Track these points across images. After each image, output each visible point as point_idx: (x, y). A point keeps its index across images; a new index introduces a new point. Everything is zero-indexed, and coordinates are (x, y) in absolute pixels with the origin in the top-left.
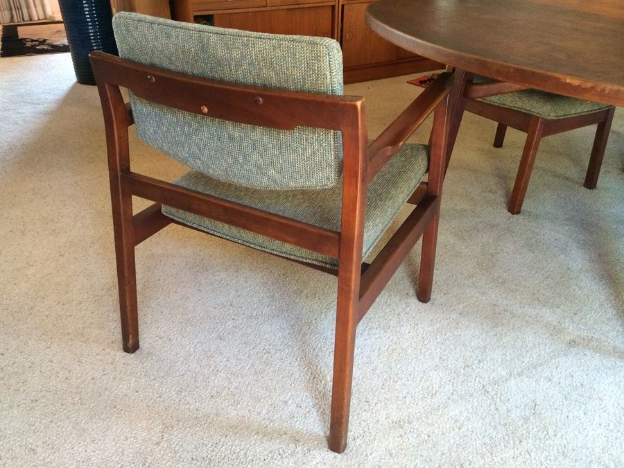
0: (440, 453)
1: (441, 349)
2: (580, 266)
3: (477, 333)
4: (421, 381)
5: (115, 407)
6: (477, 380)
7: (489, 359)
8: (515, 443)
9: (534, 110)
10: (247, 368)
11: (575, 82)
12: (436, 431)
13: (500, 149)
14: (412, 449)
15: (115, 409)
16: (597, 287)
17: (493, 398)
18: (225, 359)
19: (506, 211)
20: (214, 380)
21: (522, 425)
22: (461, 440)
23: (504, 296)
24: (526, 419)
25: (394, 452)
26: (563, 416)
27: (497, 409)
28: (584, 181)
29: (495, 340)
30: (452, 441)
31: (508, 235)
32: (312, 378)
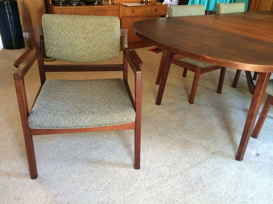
0: (165, 198)
1: (165, 158)
2: (216, 124)
3: (178, 151)
4: (157, 171)
5: (31, 189)
6: (179, 169)
7: (183, 161)
8: (193, 193)
9: (197, 64)
10: (87, 170)
11: (210, 58)
12: (164, 190)
13: (185, 78)
14: (155, 198)
15: (31, 190)
16: (222, 131)
17: (185, 176)
18: (78, 167)
19: (188, 103)
20: (73, 175)
21: (196, 186)
22: (173, 193)
23: (188, 136)
24: (197, 183)
25: (148, 199)
26: (211, 181)
27: (186, 180)
28: (217, 90)
29: (185, 154)
30: (170, 193)
31: (189, 112)
32: (114, 172)
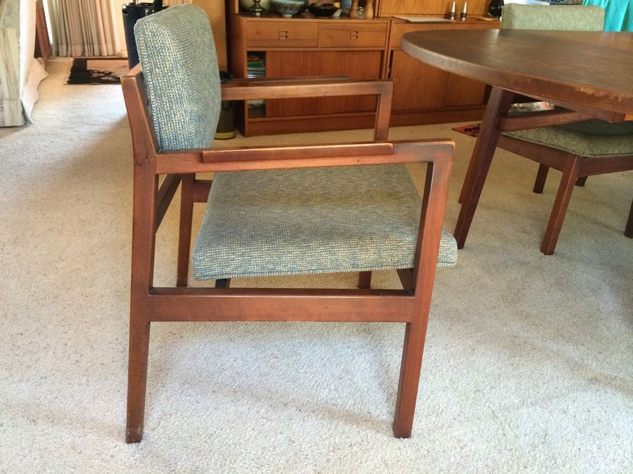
0: (438, 469)
1: (453, 371)
2: (611, 309)
3: (492, 360)
4: (427, 399)
5: (119, 391)
6: (487, 405)
7: (502, 386)
8: (518, 468)
9: (569, 147)
10: (253, 369)
12: (436, 448)
13: (540, 194)
14: (409, 462)
15: (118, 393)
16: (627, 330)
17: (501, 423)
18: (232, 360)
19: (539, 251)
20: (218, 377)
21: (529, 452)
22: (462, 460)
23: (526, 329)
24: (535, 447)
25: (390, 462)
26: (575, 448)
27: (504, 435)
28: (624, 230)
29: (511, 369)
30: (453, 459)
31: (538, 273)
32: (316, 385)
